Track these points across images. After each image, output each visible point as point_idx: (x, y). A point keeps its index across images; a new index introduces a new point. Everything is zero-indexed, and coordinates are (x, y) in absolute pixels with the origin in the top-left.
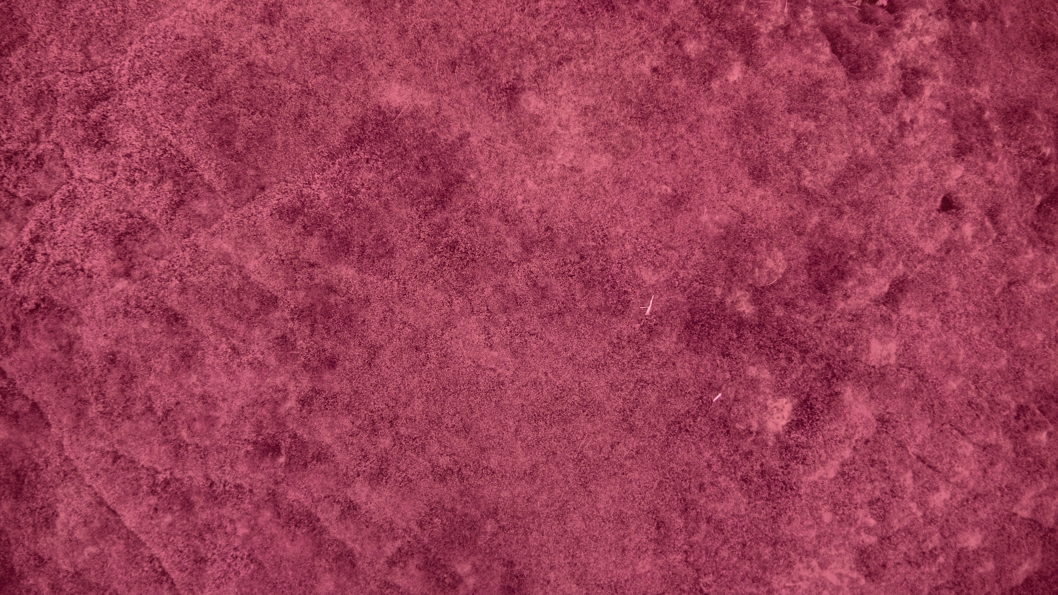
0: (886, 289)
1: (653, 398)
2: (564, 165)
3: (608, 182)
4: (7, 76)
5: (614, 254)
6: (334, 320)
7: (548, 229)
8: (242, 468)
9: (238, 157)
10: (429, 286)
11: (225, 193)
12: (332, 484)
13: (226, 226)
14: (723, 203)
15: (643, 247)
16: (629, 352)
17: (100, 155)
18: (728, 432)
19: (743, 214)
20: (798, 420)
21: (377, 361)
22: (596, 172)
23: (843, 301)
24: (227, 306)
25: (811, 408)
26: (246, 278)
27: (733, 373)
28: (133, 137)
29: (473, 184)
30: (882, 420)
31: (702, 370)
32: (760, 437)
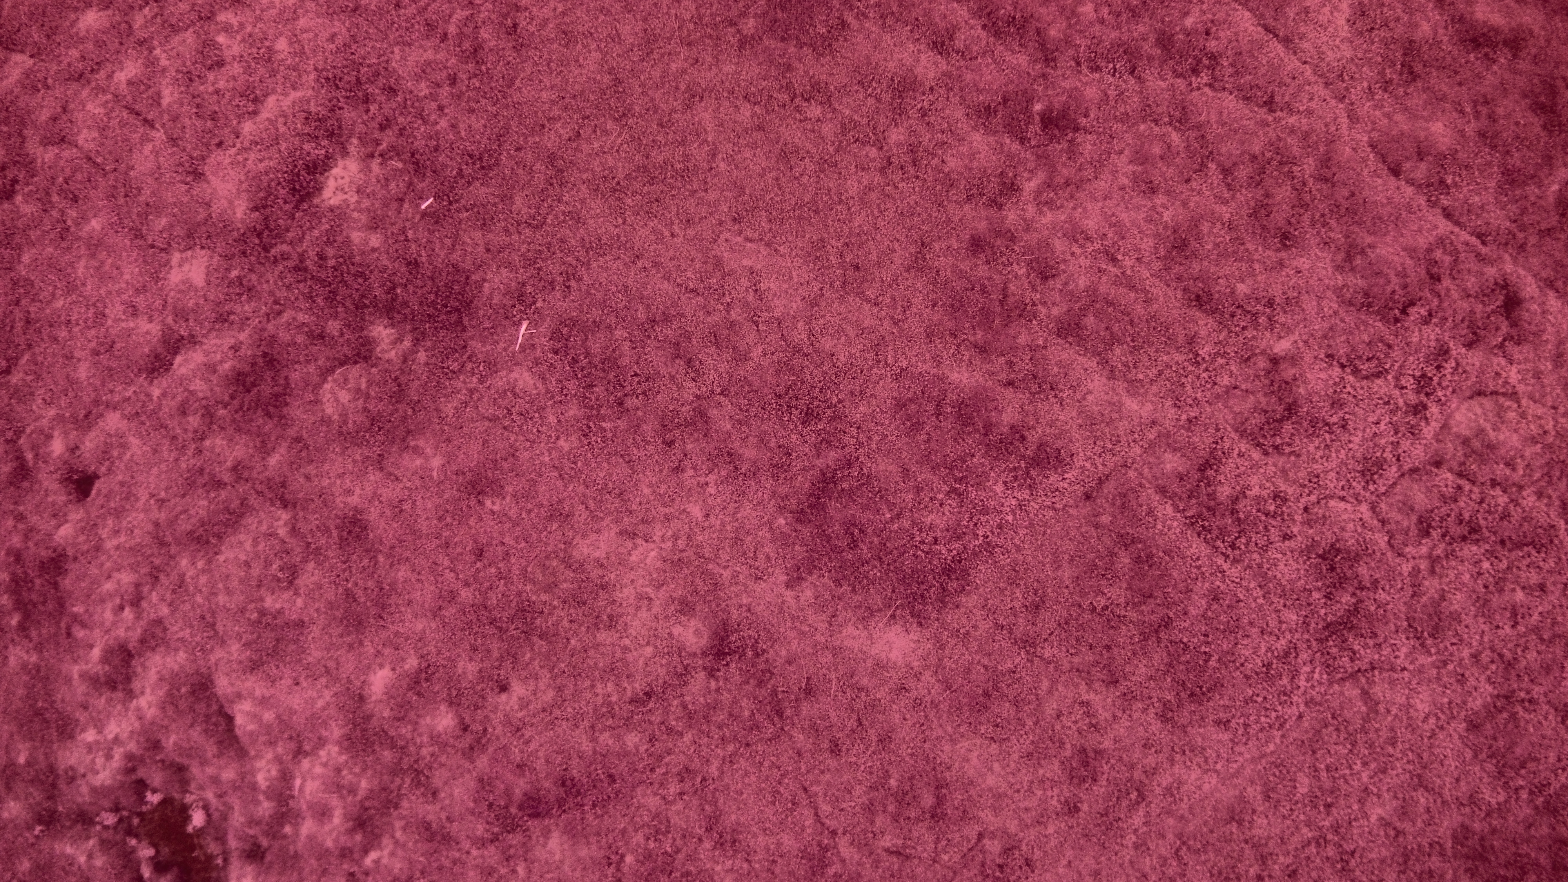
0: (178, 359)
1: (519, 201)
2: (647, 541)
3: (581, 515)
5: (573, 411)
6: (976, 304)
7: (670, 444)
8: (1092, 93)
9: (1126, 541)
10: (843, 359)
11: (1141, 485)
12: (969, 77)
13: (1136, 436)
14: (409, 484)
15: (531, 419)
16: (553, 268)
17: (1330, 537)
18: (413, 155)
19: (381, 469)
20: (314, 173)
21: (912, 249)
22: (598, 531)
23: (241, 343)
24: (1127, 318)
25: (294, 189)
26: (1104, 362)
27: (402, 238)
28: (1281, 566)
29: (780, 509)
30: (198, 175)
31: (448, 242)
32: (369, 150)
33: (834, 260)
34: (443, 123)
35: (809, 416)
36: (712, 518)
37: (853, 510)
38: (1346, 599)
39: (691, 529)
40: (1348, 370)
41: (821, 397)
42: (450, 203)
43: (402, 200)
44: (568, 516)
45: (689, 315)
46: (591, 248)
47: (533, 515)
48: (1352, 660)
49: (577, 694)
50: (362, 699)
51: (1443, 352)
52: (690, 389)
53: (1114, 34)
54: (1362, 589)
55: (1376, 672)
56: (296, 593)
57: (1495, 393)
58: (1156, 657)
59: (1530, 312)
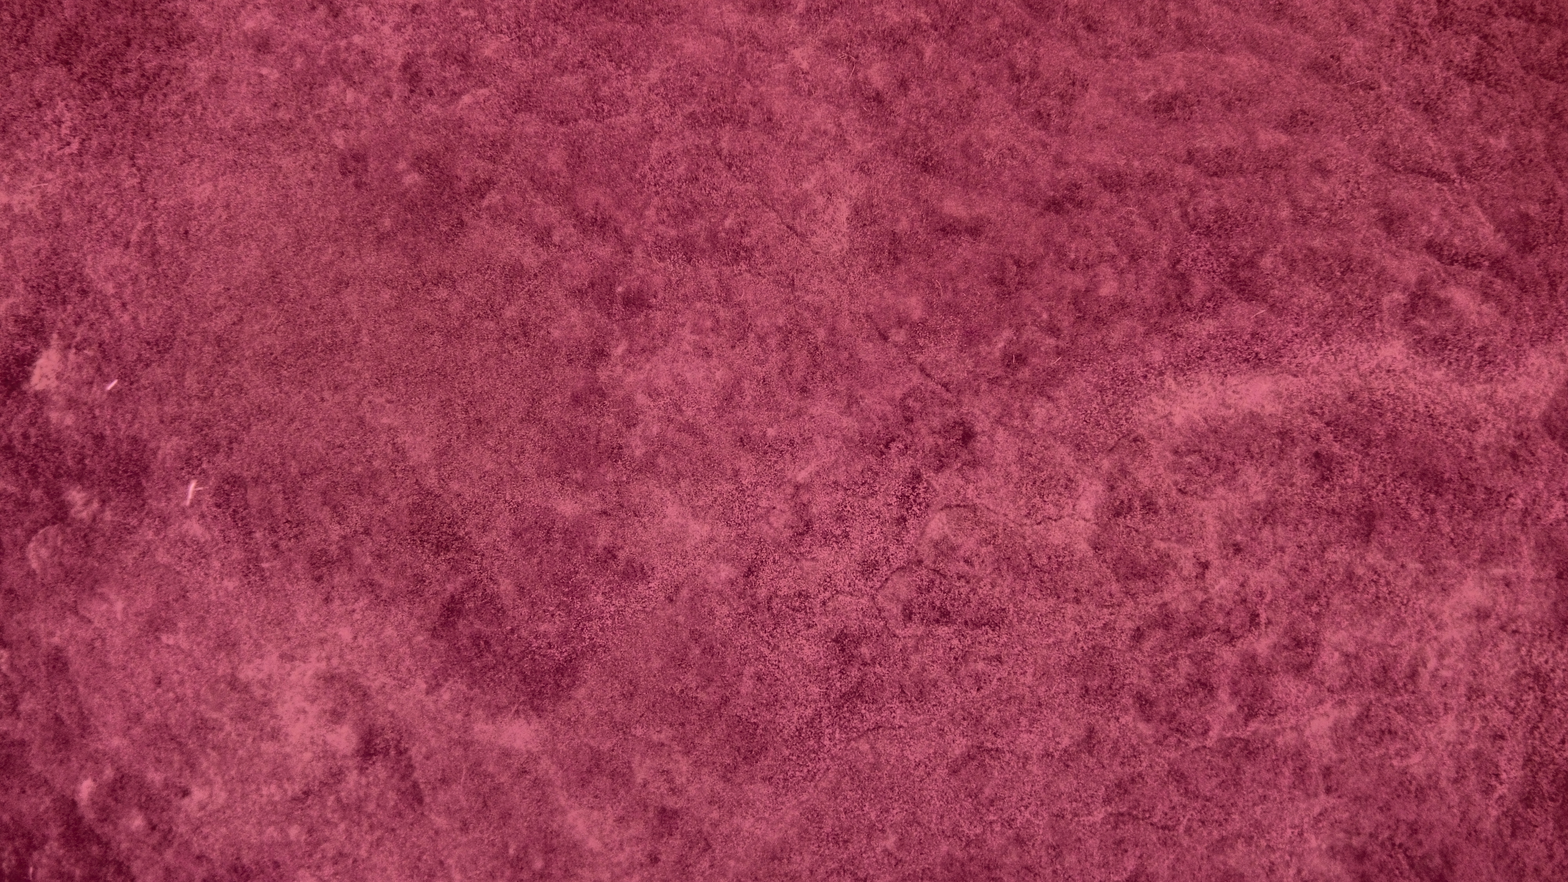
1: (190, 379)
2: (304, 662)
3: (246, 644)
4: (964, 719)
5: (237, 554)
7: (319, 579)
8: (658, 279)
9: (695, 636)
11: (705, 590)
12: (565, 266)
14: (98, 625)
15: (199, 564)
16: (219, 433)
17: (839, 626)
18: (101, 345)
19: (76, 613)
20: (23, 365)
22: (261, 657)
25: (6, 380)
27: (90, 416)
29: (418, 628)
31: (129, 417)
32: (67, 342)
33: (459, 416)
34: (126, 318)
35: (441, 547)
36: (360, 639)
37: (477, 625)
38: (854, 673)
39: (341, 650)
40: (849, 492)
41: (449, 531)
42: (132, 383)
43: (91, 383)
44: (234, 645)
45: (335, 468)
46: (252, 414)
47: (202, 647)
48: (862, 722)
49: (244, 796)
50: (74, 803)
51: (917, 476)
52: (336, 532)
53: (673, 233)
54: (865, 664)
55: (880, 730)
56: (18, 718)
57: (958, 506)
58: (718, 729)
59: (981, 443)
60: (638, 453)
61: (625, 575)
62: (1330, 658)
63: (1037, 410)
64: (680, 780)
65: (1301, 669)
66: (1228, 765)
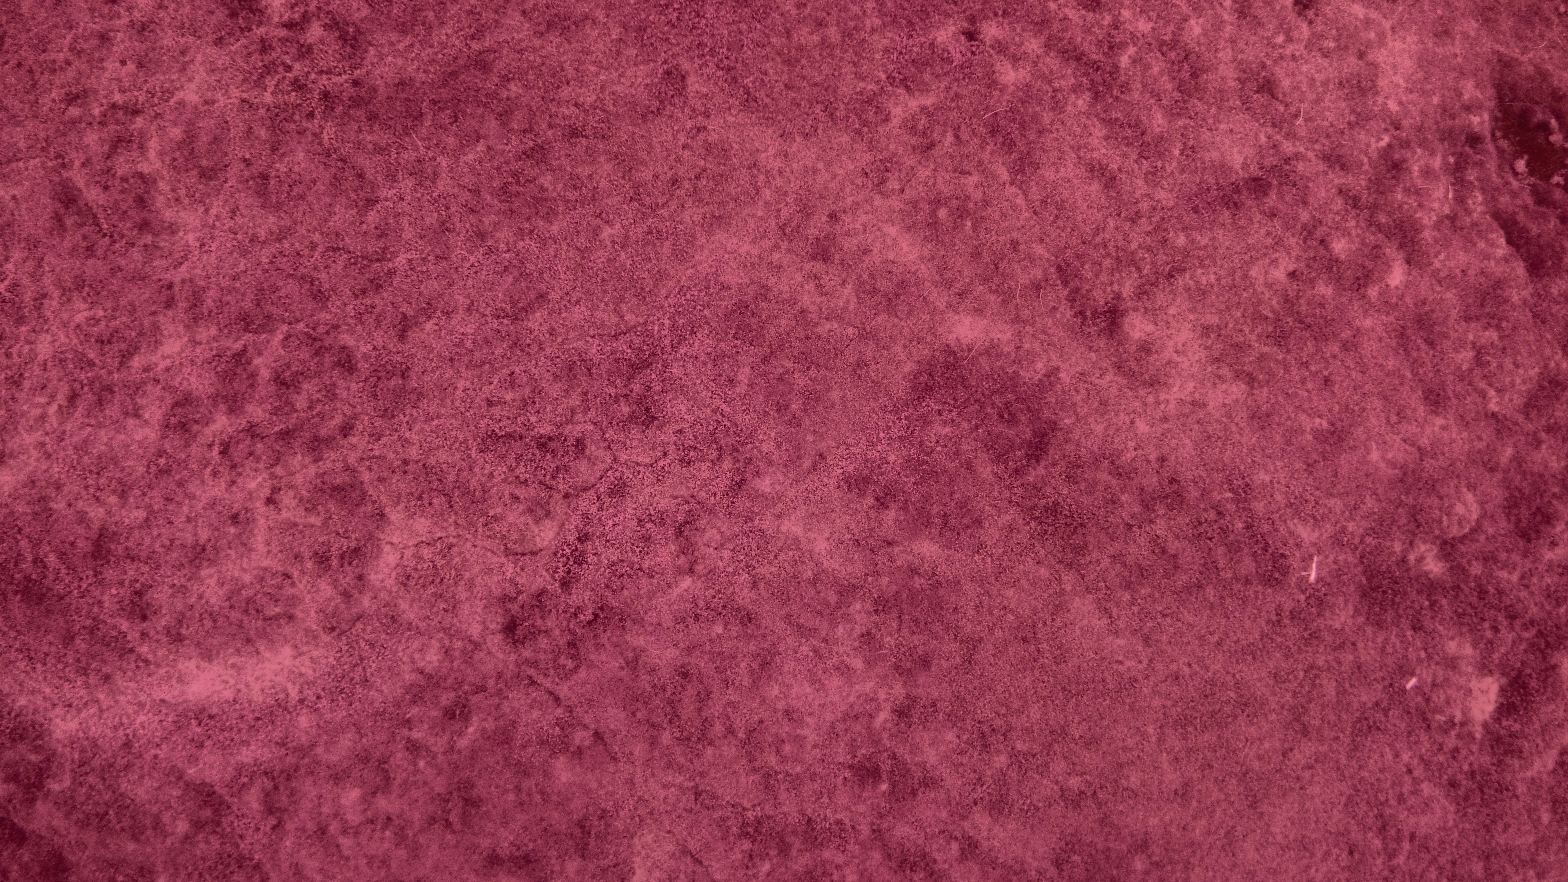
1: (1331, 690)
2: (1182, 399)
3: (1241, 417)
4: (529, 345)
5: (1259, 507)
7: (1173, 481)
8: (842, 799)
12: (944, 814)
14: (1395, 437)
15: (1297, 497)
16: (1292, 631)
17: (650, 433)
18: (1429, 727)
19: (1419, 449)
20: (1509, 704)
21: (978, 657)
22: (1225, 405)
23: (1549, 549)
25: (1524, 688)
27: (1430, 650)
28: (684, 409)
29: (1070, 431)
31: (1390, 650)
32: (1465, 729)
33: (1045, 646)
34: (1406, 757)
36: (1128, 421)
38: (637, 387)
39: (1145, 411)
40: (637, 566)
41: (1046, 527)
42: (1391, 685)
43: (1433, 685)
44: (1253, 417)
45: (1168, 593)
46: (1261, 651)
47: (1285, 416)
48: (631, 341)
50: (1408, 262)
51: (565, 584)
52: (1160, 527)
53: (827, 854)
54: (626, 396)
55: (613, 333)
56: (1474, 343)
57: (524, 554)
58: (773, 333)
59: (496, 622)
60: (858, 606)
61: (866, 480)
62: (154, 412)
63: (435, 658)
64: (810, 287)
65: (186, 400)
66: (269, 308)
